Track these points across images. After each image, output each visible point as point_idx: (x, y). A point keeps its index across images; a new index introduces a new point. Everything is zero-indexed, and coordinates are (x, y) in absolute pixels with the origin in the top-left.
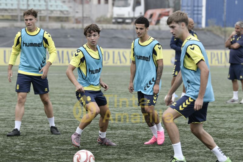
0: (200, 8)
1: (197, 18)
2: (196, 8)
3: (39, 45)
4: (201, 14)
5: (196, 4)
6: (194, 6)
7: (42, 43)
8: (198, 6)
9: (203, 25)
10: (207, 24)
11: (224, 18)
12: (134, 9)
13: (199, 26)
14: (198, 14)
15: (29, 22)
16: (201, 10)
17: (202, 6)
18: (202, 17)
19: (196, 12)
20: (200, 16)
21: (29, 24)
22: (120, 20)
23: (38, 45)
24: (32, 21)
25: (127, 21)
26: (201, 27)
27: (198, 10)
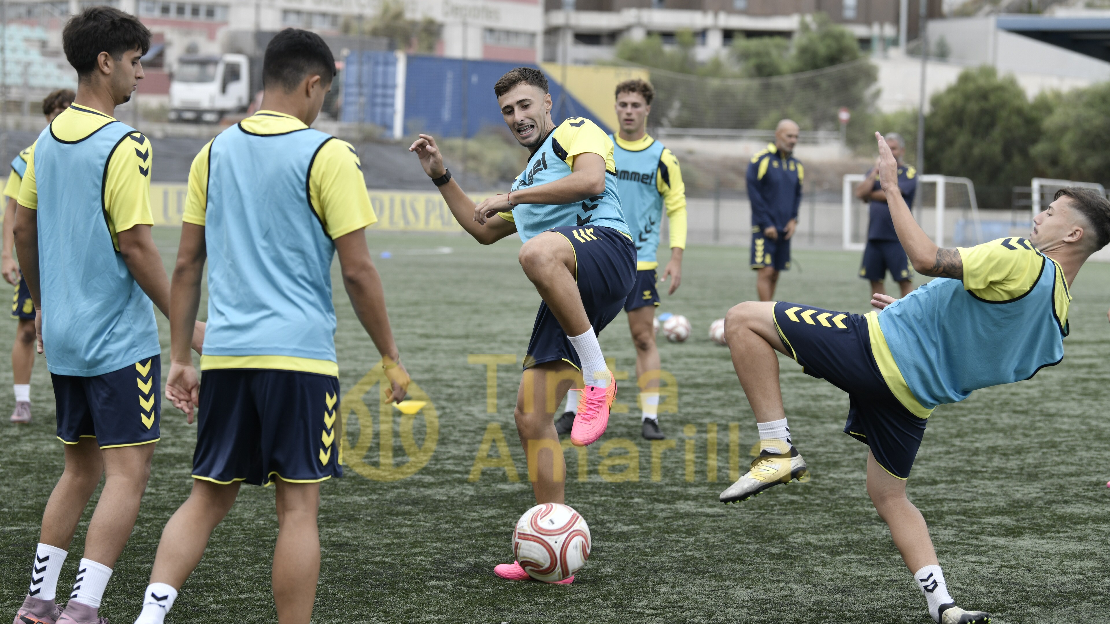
0: (389, 92)
1: (383, 115)
2: (379, 91)
3: (645, 179)
4: (392, 105)
5: (380, 81)
6: (375, 86)
7: (654, 176)
8: (385, 86)
9: (398, 131)
10: (406, 130)
11: (446, 115)
12: (224, 89)
13: (387, 133)
14: (384, 105)
15: (629, 109)
16: (393, 96)
17: (394, 87)
18: (394, 113)
19: (379, 100)
20: (389, 110)
21: (629, 114)
22: (189, 115)
23: (643, 178)
24: (639, 109)
25: (209, 117)
26: (392, 136)
27: (385, 96)
